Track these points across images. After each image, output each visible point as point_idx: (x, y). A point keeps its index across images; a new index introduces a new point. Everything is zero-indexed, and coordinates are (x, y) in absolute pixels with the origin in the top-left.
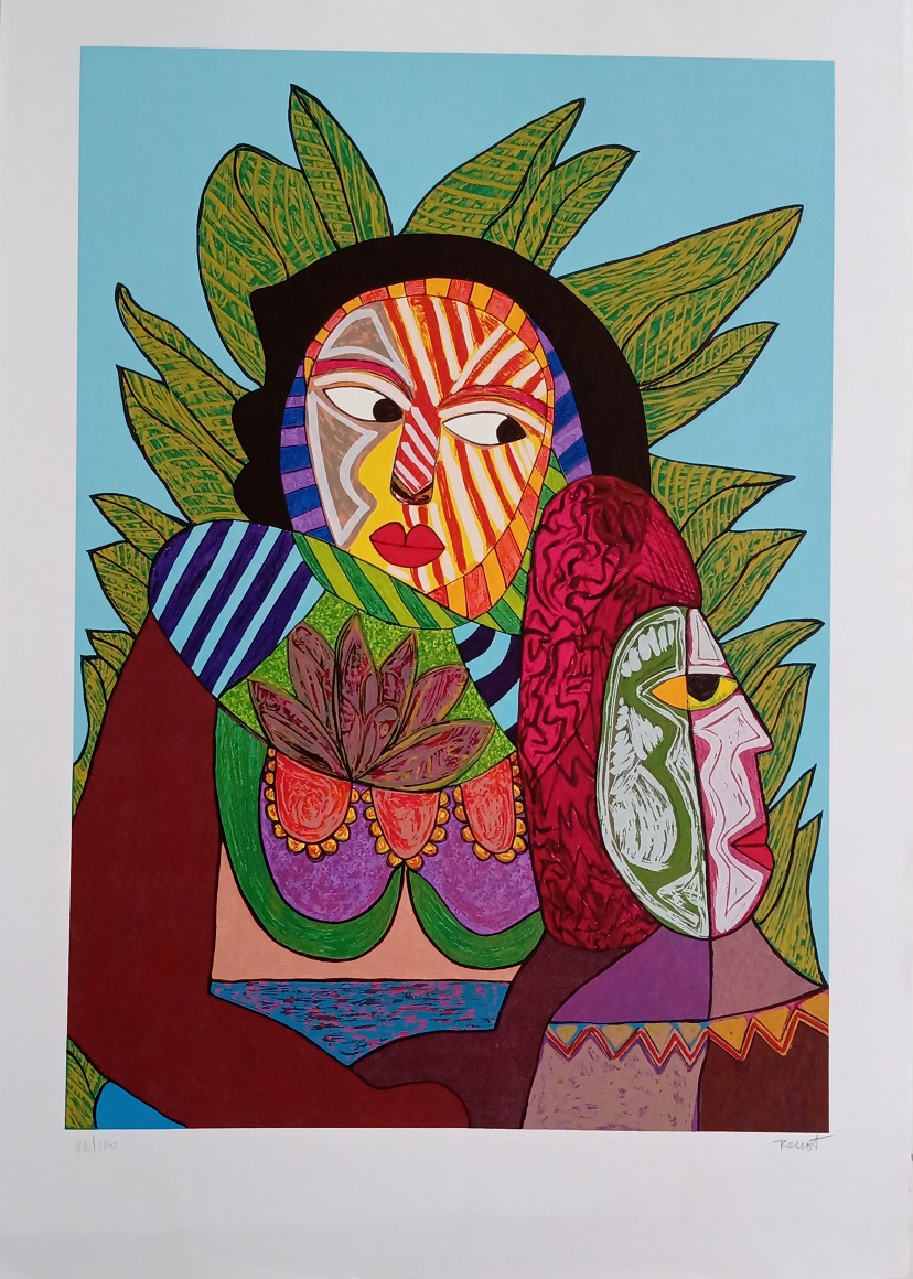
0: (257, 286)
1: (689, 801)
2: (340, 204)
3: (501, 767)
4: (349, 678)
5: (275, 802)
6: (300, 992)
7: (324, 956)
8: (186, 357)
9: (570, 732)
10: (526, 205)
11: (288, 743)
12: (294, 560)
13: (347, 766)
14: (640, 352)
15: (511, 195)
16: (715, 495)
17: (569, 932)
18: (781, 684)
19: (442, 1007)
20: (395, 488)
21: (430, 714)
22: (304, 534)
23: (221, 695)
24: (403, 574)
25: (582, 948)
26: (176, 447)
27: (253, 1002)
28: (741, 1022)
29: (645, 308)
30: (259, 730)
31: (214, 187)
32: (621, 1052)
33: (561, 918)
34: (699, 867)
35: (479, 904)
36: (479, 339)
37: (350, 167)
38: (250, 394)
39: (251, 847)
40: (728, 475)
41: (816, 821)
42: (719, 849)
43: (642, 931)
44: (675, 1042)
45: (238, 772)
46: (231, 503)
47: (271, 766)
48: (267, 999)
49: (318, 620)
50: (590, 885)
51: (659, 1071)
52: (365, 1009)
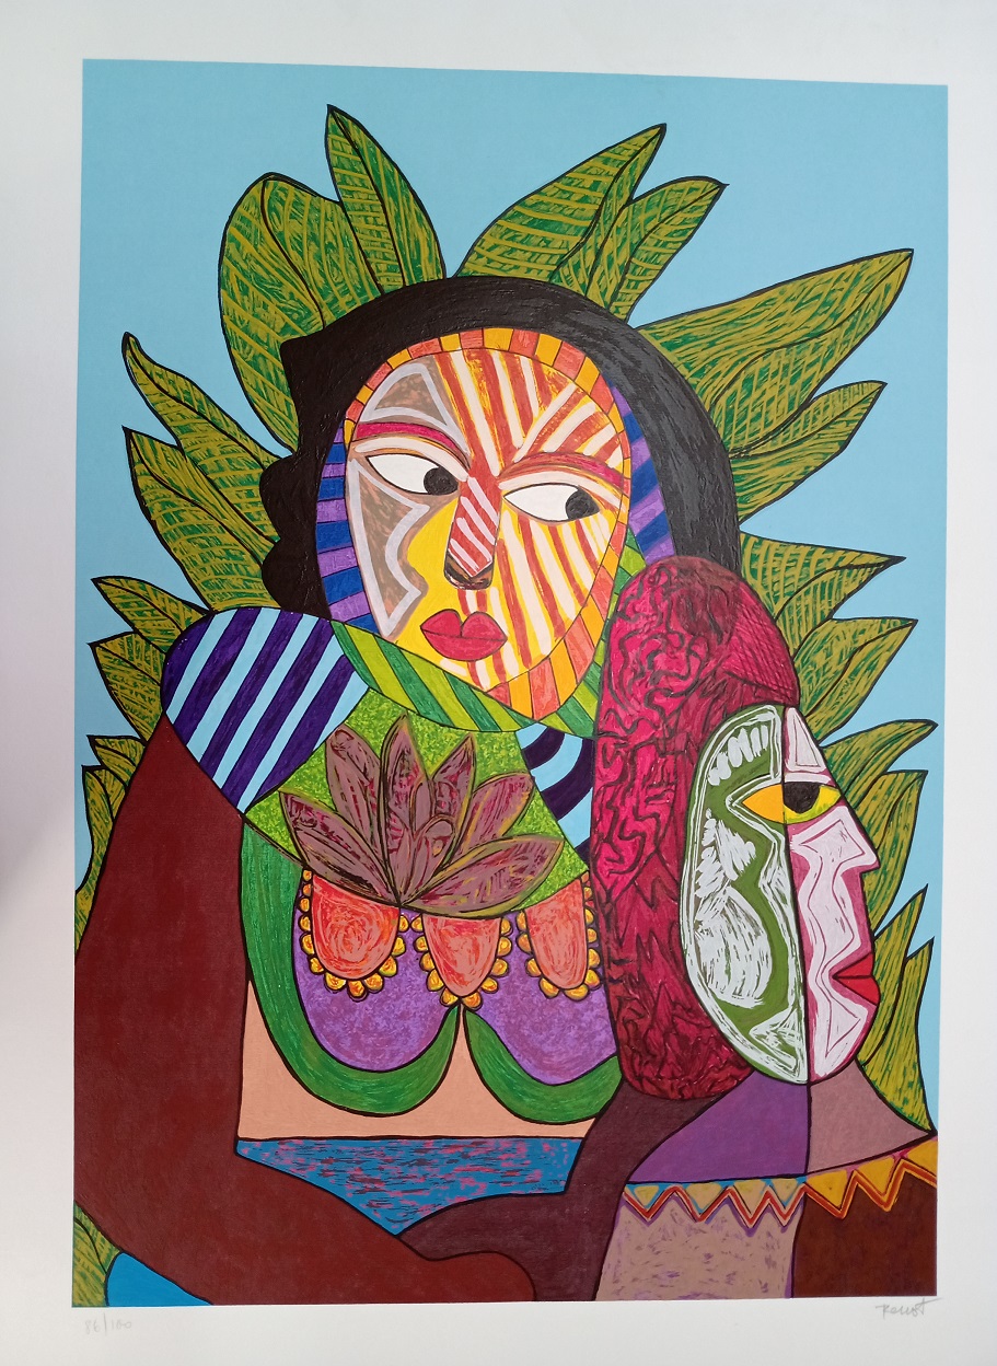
0: (288, 337)
1: (785, 928)
2: (385, 241)
3: (572, 889)
4: (397, 788)
5: (311, 933)
6: (339, 1151)
7: (368, 1110)
8: (207, 419)
9: (649, 849)
10: (600, 241)
11: (327, 864)
12: (332, 654)
13: (394, 889)
14: (730, 414)
15: (582, 232)
16: (813, 580)
17: (649, 1080)
18: (889, 792)
19: (504, 1166)
20: (450, 570)
21: (490, 829)
22: (344, 623)
23: (248, 809)
24: (459, 669)
25: (664, 1096)
26: (193, 521)
27: (286, 1162)
28: (841, 1177)
29: (736, 364)
30: (293, 850)
31: (238, 222)
32: (707, 1214)
33: (640, 1064)
34: (796, 1003)
35: (547, 1048)
36: (546, 399)
37: (396, 199)
38: (281, 461)
39: (283, 985)
40: (830, 555)
41: (926, 949)
42: (819, 982)
43: (733, 1077)
44: (768, 1201)
45: (268, 899)
46: (259, 587)
47: (306, 890)
48: (300, 1159)
49: (360, 723)
50: (674, 1025)
51: (750, 1232)
52: (415, 1171)
